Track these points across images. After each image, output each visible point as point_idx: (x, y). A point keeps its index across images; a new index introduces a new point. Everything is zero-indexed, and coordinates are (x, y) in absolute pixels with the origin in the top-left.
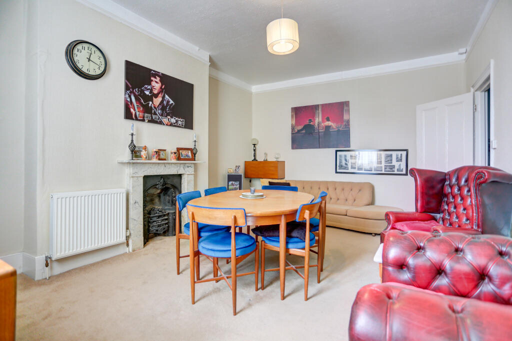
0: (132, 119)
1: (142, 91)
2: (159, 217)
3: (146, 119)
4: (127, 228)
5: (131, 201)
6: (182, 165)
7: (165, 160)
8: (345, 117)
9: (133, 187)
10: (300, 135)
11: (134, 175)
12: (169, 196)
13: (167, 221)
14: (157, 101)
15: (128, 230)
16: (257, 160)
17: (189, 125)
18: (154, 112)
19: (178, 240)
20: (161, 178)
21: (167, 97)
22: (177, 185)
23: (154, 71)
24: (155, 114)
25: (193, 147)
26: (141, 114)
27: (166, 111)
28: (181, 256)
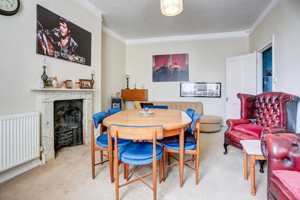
0: (44, 54)
1: (52, 33)
2: (66, 132)
3: (55, 55)
4: (41, 145)
5: (44, 122)
6: (84, 92)
7: (71, 88)
8: (186, 63)
9: (45, 111)
10: (158, 73)
11: (46, 101)
12: (72, 116)
13: (72, 135)
14: (65, 42)
15: (41, 147)
16: (129, 89)
17: (88, 63)
18: (62, 50)
19: (93, 152)
20: (68, 102)
21: (72, 39)
22: (80, 107)
23: (62, 18)
24: (63, 52)
25: (91, 79)
26: (52, 51)
27: (71, 50)
28: (95, 163)
